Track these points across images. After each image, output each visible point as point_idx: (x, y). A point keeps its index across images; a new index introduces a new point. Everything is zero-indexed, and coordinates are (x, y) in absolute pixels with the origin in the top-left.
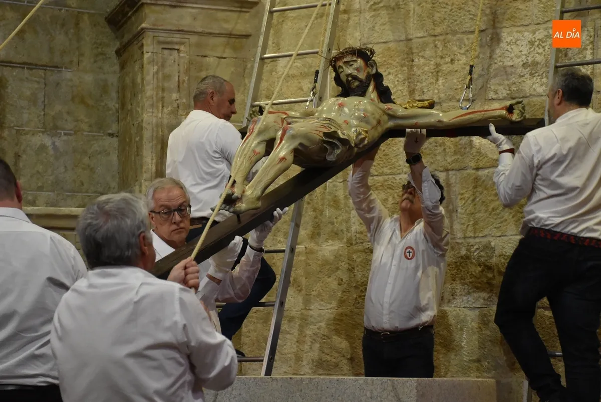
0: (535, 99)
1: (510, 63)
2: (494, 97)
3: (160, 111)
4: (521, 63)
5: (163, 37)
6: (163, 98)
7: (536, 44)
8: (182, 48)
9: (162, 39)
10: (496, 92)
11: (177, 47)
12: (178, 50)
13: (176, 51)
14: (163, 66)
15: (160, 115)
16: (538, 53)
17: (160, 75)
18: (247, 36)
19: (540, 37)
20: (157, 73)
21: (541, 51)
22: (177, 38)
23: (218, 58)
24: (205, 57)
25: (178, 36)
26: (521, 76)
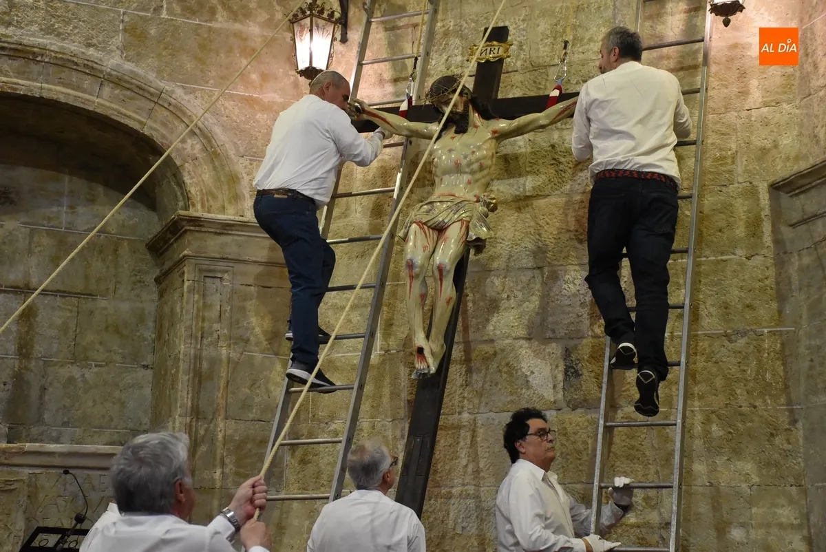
1: (567, 302)
2: (552, 336)
3: (199, 342)
4: (579, 303)
5: (206, 264)
6: (203, 328)
8: (226, 276)
9: (204, 267)
10: (554, 331)
11: (219, 275)
12: (221, 278)
13: (219, 279)
14: (204, 295)
15: (199, 346)
17: (201, 304)
20: (197, 302)
22: (221, 266)
23: (263, 287)
24: (249, 285)
25: (222, 264)
26: (579, 316)
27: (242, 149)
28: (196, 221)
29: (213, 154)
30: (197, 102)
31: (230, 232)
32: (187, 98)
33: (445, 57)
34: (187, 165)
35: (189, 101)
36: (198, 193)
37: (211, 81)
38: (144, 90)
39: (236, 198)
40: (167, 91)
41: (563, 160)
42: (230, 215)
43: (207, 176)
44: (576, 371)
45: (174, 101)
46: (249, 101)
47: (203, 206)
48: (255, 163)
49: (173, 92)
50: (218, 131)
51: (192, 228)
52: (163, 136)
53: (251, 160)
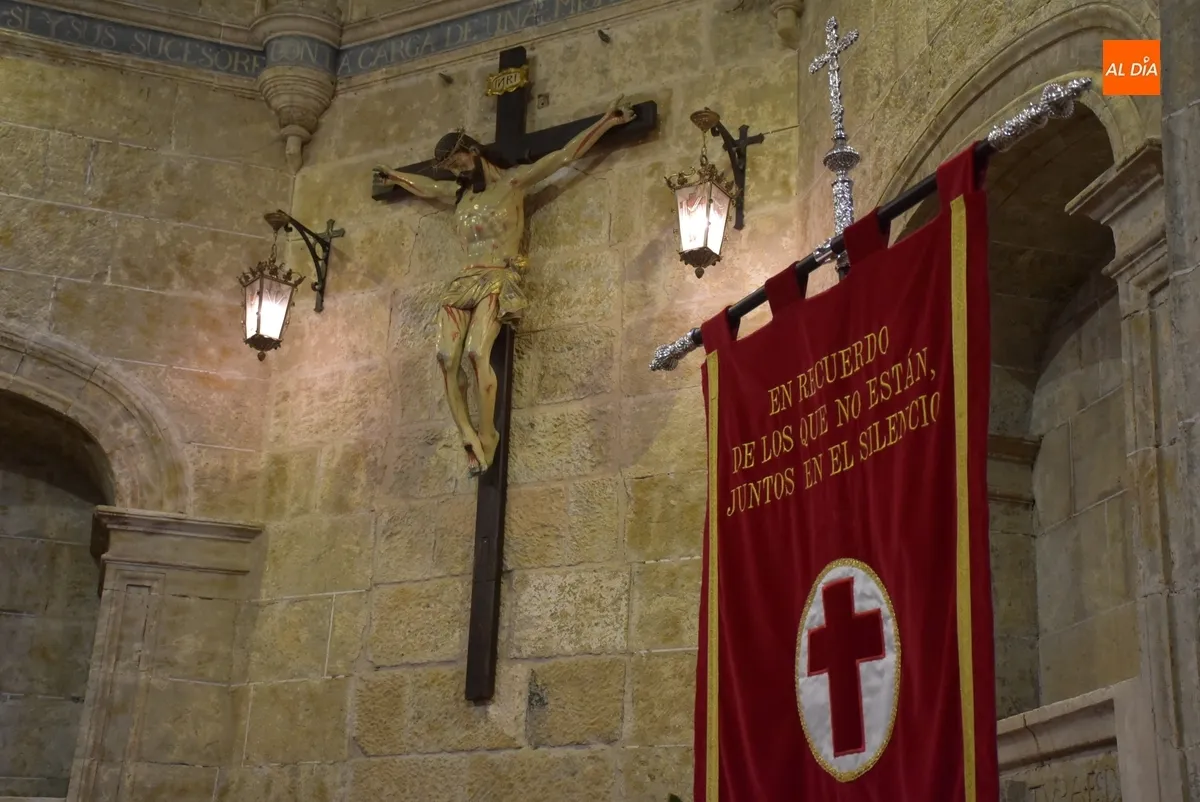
0: (564, 661)
1: (536, 614)
2: (517, 655)
3: (112, 665)
4: (549, 614)
5: (130, 570)
6: (119, 648)
7: (567, 590)
8: (155, 585)
9: (127, 573)
10: (519, 650)
11: (147, 583)
12: (149, 587)
13: (147, 589)
14: (125, 608)
15: (111, 671)
16: (568, 601)
17: (120, 619)
18: (244, 573)
19: (572, 580)
20: (115, 615)
21: (571, 599)
22: (148, 572)
23: (203, 598)
24: (184, 596)
25: (148, 569)
26: (548, 630)
27: (189, 435)
28: (120, 519)
29: (154, 440)
30: (138, 380)
31: (164, 531)
32: (125, 374)
33: (424, 325)
34: (117, 452)
35: (128, 379)
36: (128, 486)
37: (158, 357)
38: (73, 366)
39: (177, 491)
40: (102, 367)
41: (542, 441)
42: (167, 512)
43: (144, 465)
44: (541, 699)
45: (108, 379)
46: (204, 379)
47: (134, 500)
48: (204, 451)
49: (108, 368)
50: (161, 413)
51: (116, 527)
52: (92, 419)
53: (199, 447)
